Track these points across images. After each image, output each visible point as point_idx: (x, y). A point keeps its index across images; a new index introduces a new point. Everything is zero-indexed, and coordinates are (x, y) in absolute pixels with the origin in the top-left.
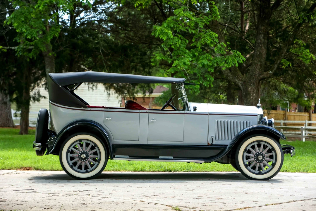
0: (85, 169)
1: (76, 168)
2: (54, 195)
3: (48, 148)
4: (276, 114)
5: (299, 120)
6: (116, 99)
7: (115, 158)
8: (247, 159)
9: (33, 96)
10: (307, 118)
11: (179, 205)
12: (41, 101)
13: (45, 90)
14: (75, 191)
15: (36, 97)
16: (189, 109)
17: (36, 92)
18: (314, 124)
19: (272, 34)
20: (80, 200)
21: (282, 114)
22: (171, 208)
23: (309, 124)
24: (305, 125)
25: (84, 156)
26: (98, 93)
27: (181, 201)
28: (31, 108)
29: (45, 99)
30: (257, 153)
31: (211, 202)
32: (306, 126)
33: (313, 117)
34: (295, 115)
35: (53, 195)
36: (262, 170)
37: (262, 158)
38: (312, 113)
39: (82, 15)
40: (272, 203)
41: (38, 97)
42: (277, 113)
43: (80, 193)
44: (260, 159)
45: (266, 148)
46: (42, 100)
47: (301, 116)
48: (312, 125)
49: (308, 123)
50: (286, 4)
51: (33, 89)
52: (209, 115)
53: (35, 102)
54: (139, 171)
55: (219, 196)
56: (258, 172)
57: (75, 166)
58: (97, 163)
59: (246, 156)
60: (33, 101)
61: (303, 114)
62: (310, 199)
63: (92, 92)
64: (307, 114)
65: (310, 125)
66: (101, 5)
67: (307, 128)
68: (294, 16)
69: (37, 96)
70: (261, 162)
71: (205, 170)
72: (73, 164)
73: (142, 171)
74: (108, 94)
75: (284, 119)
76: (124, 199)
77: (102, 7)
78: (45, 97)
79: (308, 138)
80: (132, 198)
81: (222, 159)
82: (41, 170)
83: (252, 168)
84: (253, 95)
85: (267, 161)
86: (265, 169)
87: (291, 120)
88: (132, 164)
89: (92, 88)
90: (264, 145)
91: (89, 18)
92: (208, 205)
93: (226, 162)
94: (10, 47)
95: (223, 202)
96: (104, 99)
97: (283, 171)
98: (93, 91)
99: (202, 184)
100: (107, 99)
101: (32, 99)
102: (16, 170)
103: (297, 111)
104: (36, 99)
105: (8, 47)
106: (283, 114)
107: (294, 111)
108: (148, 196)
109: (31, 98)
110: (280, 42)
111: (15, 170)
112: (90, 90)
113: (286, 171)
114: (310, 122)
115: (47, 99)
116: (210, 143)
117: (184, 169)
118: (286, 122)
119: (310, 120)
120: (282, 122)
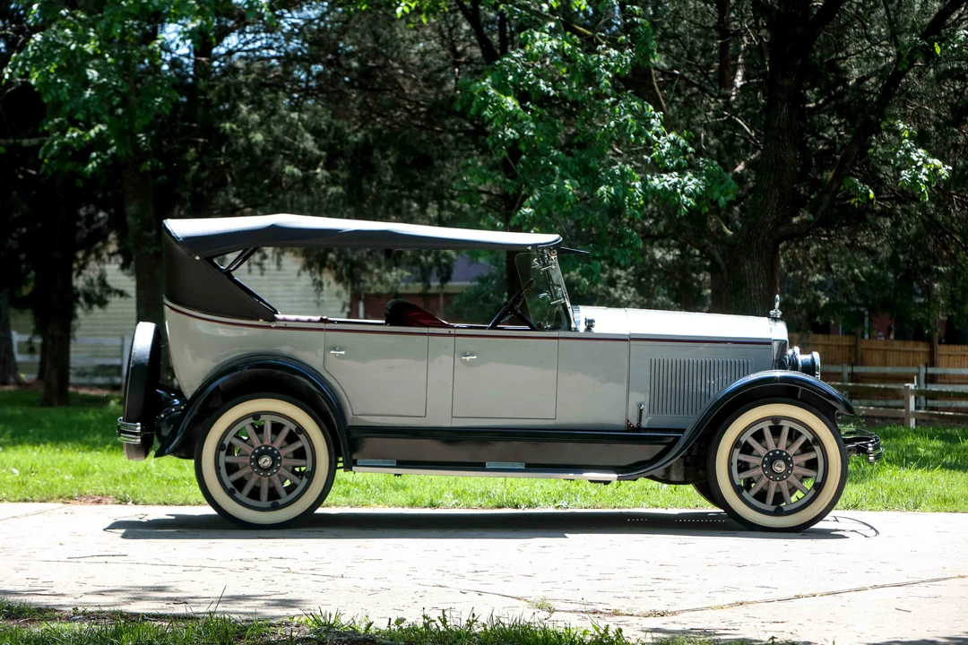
0: (269, 500)
1: (242, 496)
2: (188, 568)
3: (161, 439)
4: (828, 345)
5: (899, 365)
6: (335, 298)
7: (356, 466)
8: (740, 470)
9: (87, 288)
10: (922, 358)
11: (550, 595)
12: (109, 305)
13: (120, 272)
14: (247, 560)
15: (94, 292)
16: (573, 326)
17: (95, 278)
18: (943, 376)
19: (817, 101)
20: (264, 583)
21: (846, 346)
22: (526, 603)
23: (928, 378)
24: (915, 378)
25: (266, 461)
26: (277, 280)
27: (553, 585)
28: (79, 325)
29: (123, 299)
30: (771, 454)
31: (639, 588)
32: (918, 382)
33: (942, 355)
34: (886, 350)
35: (185, 568)
36: (784, 504)
37: (783, 469)
38: (940, 343)
39: (232, 41)
40: (813, 592)
41: (101, 291)
42: (829, 343)
43: (261, 565)
44: (778, 468)
45: (796, 438)
46: (114, 301)
47: (904, 351)
48: (939, 381)
49: (926, 374)
50: (858, 8)
51: (83, 267)
52: (632, 342)
53: (90, 307)
54: (425, 507)
55: (662, 573)
56: (772, 508)
57: (240, 491)
58: (305, 480)
59: (739, 461)
60: (86, 306)
61: (910, 346)
62: (923, 582)
63: (259, 277)
64: (922, 347)
65: (931, 379)
66: (290, 12)
67: (923, 387)
68: (881, 46)
69: (97, 290)
70: (782, 479)
71: (619, 504)
72: (234, 483)
73: (432, 505)
74: (317, 285)
75: (853, 360)
76: (390, 582)
77: (293, 17)
78: (122, 294)
79: (926, 418)
80: (411, 577)
81: (668, 470)
82: (135, 503)
83: (756, 497)
84: (758, 287)
85: (800, 477)
86: (793, 499)
87: (873, 365)
88: (404, 488)
89: (260, 265)
90: (791, 430)
91: (253, 50)
92: (632, 595)
93: (681, 478)
94: (18, 141)
95: (675, 589)
96: (295, 299)
97: (847, 508)
98: (262, 274)
99: (612, 543)
100: (312, 299)
101: (81, 299)
102: (63, 502)
103: (892, 336)
104: (95, 299)
105: (11, 141)
106: (850, 346)
107: (883, 338)
108: (457, 572)
109: (78, 295)
110: (840, 125)
111: (62, 505)
112: (253, 272)
113: (855, 507)
114: (930, 370)
115: (129, 300)
116: (634, 422)
117: (555, 502)
118: (857, 369)
119: (932, 362)
120: (848, 369)
